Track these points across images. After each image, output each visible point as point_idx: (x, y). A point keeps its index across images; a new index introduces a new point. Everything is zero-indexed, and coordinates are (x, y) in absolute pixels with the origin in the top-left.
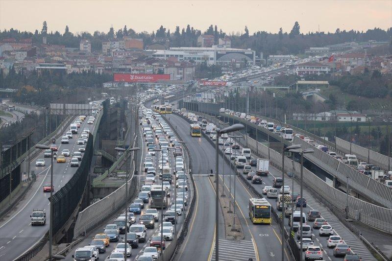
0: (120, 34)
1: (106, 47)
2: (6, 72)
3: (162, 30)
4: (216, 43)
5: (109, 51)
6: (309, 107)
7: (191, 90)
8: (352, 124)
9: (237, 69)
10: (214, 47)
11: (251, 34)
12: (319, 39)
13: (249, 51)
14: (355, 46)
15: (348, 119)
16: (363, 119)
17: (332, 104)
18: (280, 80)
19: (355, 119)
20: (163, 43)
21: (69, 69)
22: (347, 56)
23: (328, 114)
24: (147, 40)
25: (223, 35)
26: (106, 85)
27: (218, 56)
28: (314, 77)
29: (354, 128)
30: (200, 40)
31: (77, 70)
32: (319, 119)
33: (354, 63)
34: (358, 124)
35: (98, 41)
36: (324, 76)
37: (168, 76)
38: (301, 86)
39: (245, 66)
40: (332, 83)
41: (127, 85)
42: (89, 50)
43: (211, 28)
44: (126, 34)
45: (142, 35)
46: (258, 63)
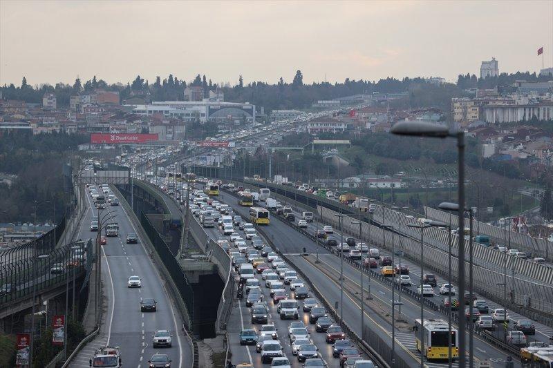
0: (88, 85)
1: (74, 102)
3: (139, 81)
4: (207, 96)
5: (78, 106)
6: (334, 172)
7: (185, 152)
8: (386, 190)
9: (235, 127)
10: (205, 101)
11: (244, 85)
12: (324, 90)
13: (247, 105)
14: (367, 100)
15: (381, 185)
16: (398, 185)
17: (358, 166)
18: (291, 140)
19: (388, 185)
20: (143, 97)
21: (36, 130)
22: (364, 111)
23: (358, 180)
24: (125, 93)
25: (214, 88)
26: (81, 148)
27: (211, 111)
28: (328, 135)
29: (389, 195)
30: (188, 92)
31: (45, 130)
32: (347, 185)
33: (373, 119)
34: (393, 191)
35: (64, 95)
36: (340, 135)
37: (156, 136)
38: (317, 146)
39: (244, 124)
40: (354, 143)
41: (107, 148)
42: (54, 105)
43: (198, 78)
44: (95, 86)
45: (115, 88)
46: (258, 119)
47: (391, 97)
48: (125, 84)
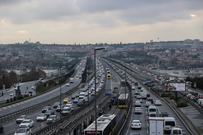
0: (89, 44)
1: (86, 47)
2: (69, 52)
3: (96, 44)
4: (107, 46)
5: (87, 48)
6: (124, 57)
7: (102, 55)
8: (132, 60)
9: (110, 51)
10: (106, 47)
11: (113, 44)
12: (125, 45)
13: (113, 47)
14: (132, 46)
15: (131, 59)
16: (134, 59)
17: (128, 57)
18: (118, 53)
19: (132, 59)
20: (97, 46)
21: (80, 51)
22: (130, 48)
23: (128, 58)
24: (94, 45)
25: (108, 44)
26: (87, 54)
27: (107, 48)
28: (125, 52)
29: (132, 61)
30: (104, 45)
31: (81, 51)
32: (126, 59)
33: (132, 49)
34: (133, 60)
35: (85, 46)
36: (126, 52)
37: (98, 52)
38: (122, 53)
39: (112, 50)
40: (128, 53)
41: (90, 54)
42: (83, 48)
43: (105, 43)
44: (90, 45)
45: (93, 45)
46: (114, 49)
47: (135, 46)
48: (94, 44)
